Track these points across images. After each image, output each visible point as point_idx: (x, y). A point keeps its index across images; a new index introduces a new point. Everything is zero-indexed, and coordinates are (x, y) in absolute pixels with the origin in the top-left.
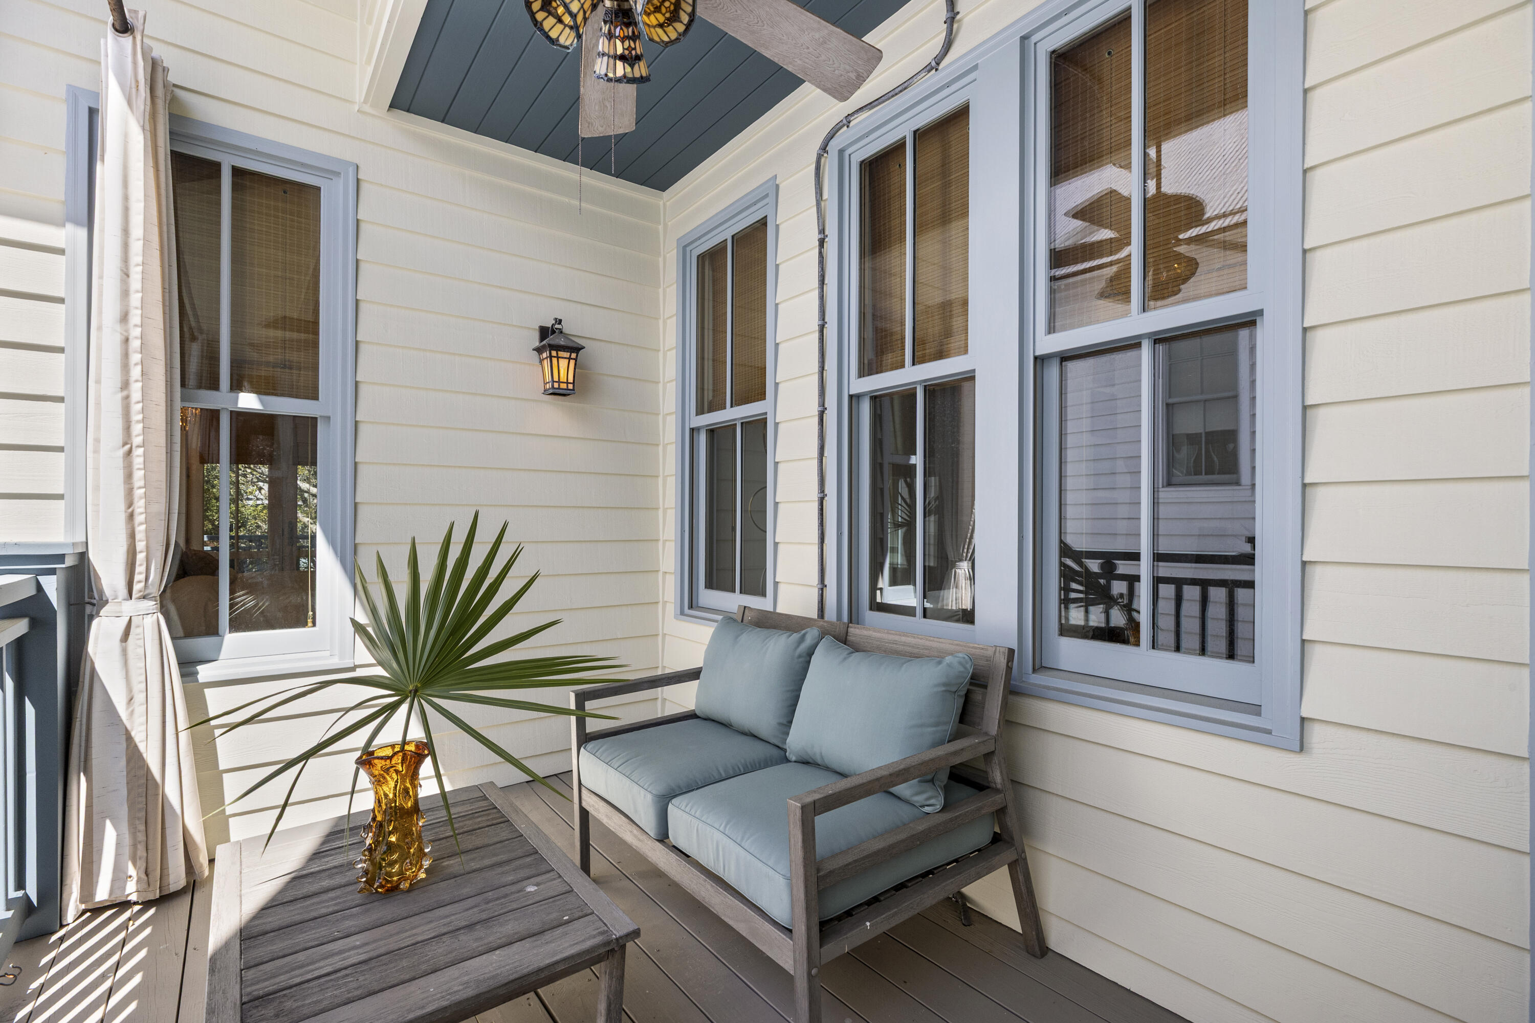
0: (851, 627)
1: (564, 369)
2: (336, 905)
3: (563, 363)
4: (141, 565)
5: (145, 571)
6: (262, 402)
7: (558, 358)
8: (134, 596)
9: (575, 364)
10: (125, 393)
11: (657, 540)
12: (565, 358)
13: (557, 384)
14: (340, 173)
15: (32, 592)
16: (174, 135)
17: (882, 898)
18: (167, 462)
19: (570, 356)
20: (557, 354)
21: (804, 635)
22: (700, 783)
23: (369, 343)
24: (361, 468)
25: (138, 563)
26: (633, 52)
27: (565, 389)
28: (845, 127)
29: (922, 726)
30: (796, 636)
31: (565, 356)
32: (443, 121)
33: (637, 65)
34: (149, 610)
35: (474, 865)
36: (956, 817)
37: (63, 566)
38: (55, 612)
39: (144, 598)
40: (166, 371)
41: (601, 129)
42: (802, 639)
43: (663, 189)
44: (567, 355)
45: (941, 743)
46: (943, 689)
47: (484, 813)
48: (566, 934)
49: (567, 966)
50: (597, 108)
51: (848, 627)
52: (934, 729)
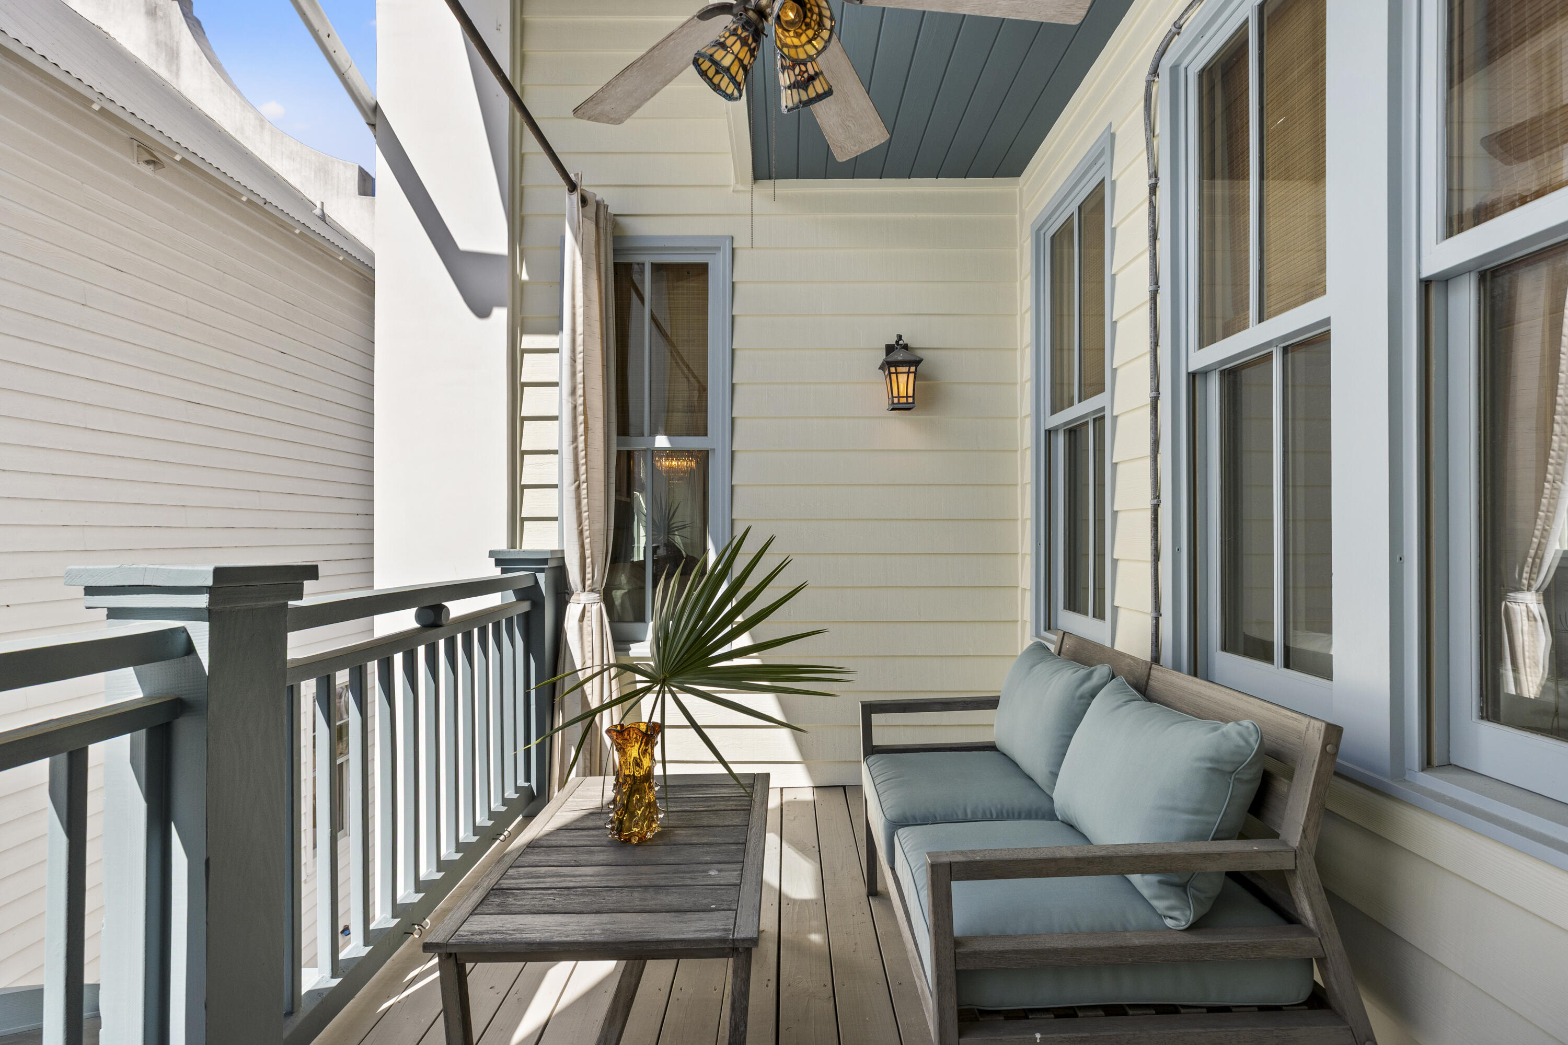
0: (1154, 669)
1: (904, 383)
2: (591, 840)
3: (902, 378)
4: (589, 567)
5: (591, 572)
6: (670, 442)
7: (897, 373)
8: (587, 589)
9: (915, 377)
10: (575, 445)
11: (1016, 553)
12: (904, 373)
13: (897, 399)
14: (720, 247)
15: (531, 583)
16: (616, 251)
17: (1080, 1014)
18: (605, 492)
19: (909, 370)
20: (896, 370)
21: (1091, 673)
22: (938, 819)
23: (742, 384)
24: (736, 490)
25: (587, 566)
26: (806, 75)
27: (905, 403)
28: (1177, 36)
29: (1173, 809)
30: (1083, 672)
31: (904, 371)
32: (797, 178)
33: (811, 86)
34: (595, 600)
35: (695, 840)
36: (1208, 946)
37: (547, 566)
38: (544, 597)
39: (592, 591)
40: (604, 425)
41: (855, 149)
42: (1088, 677)
43: (1018, 174)
44: (905, 369)
45: (1202, 837)
46: (1210, 765)
47: (738, 798)
48: (702, 920)
49: (683, 948)
50: (840, 131)
51: (1150, 669)
52: (1191, 817)
